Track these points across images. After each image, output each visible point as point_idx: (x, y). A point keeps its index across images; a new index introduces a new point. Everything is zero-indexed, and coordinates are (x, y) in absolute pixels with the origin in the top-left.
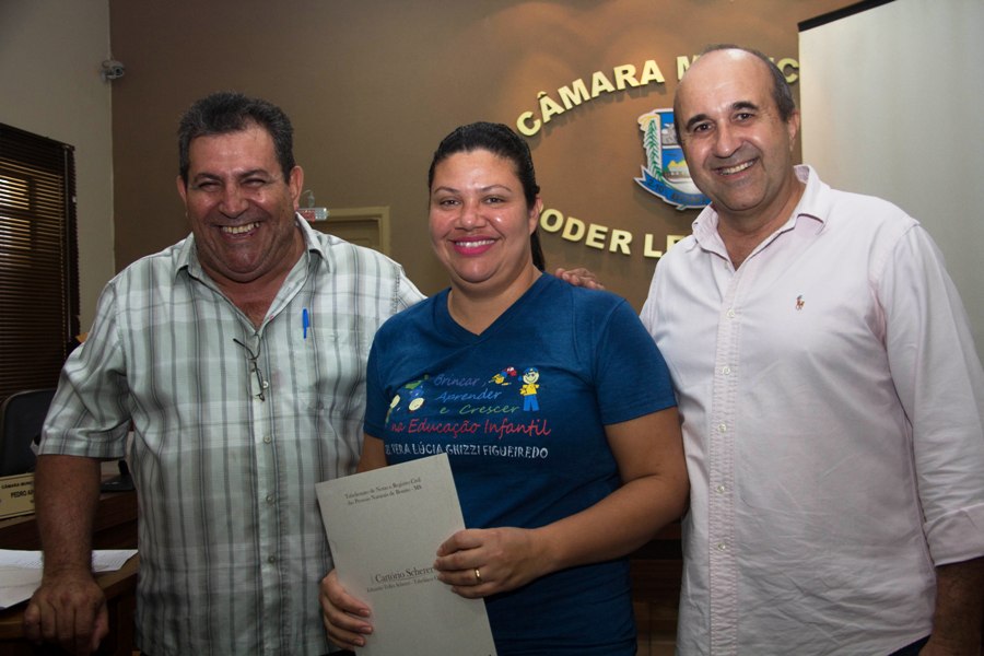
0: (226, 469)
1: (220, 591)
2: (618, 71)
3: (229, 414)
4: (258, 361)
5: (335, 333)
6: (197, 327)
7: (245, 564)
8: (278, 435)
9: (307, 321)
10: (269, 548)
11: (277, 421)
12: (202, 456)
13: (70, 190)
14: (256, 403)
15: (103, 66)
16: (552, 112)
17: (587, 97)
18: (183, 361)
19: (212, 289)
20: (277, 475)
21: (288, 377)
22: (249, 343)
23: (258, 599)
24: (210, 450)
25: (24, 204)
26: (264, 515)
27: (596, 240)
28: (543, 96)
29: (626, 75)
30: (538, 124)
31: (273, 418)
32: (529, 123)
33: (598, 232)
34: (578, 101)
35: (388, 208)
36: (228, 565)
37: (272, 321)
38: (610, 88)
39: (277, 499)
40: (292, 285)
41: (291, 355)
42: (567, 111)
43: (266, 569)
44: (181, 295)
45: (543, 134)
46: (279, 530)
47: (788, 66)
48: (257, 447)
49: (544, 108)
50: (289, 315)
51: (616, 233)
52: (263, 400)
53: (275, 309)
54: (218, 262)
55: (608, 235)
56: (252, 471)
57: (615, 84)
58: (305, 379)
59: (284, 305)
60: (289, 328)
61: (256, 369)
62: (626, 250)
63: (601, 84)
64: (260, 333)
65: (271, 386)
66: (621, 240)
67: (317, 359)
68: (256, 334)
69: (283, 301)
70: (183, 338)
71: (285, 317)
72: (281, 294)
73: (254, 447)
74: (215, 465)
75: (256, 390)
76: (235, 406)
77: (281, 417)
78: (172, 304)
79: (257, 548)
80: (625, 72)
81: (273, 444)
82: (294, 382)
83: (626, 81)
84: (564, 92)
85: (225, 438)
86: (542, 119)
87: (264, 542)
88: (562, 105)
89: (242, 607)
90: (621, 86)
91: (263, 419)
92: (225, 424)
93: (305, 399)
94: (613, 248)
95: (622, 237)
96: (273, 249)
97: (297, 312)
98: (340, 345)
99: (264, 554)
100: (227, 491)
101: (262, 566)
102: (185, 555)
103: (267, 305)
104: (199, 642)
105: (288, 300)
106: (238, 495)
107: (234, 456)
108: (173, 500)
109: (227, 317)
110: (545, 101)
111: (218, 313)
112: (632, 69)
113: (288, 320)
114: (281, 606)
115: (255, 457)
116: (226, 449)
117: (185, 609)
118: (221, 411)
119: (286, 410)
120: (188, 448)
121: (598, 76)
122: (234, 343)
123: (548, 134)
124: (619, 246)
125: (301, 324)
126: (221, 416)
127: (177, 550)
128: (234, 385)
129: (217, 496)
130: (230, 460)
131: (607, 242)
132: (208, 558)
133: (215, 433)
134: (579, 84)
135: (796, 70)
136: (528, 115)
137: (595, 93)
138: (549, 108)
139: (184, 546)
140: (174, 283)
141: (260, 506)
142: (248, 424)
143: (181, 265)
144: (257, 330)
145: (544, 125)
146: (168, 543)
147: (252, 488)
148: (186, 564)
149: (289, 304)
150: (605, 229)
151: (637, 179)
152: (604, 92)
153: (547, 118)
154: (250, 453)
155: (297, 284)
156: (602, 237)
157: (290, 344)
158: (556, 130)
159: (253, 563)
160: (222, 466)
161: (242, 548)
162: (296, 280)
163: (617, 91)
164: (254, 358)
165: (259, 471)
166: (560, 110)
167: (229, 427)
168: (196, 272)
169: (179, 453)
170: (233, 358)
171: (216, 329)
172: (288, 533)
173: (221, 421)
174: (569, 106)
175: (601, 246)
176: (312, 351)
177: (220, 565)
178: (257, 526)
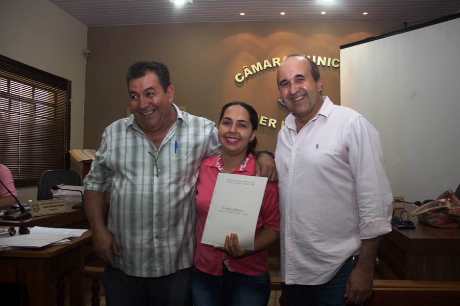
0: (142, 202)
1: (137, 247)
2: (274, 60)
3: (145, 181)
4: (157, 161)
5: (187, 150)
6: (135, 148)
7: (147, 238)
8: (162, 190)
9: (177, 146)
10: (156, 233)
11: (162, 185)
12: (133, 196)
13: (69, 96)
14: (155, 178)
15: (84, 52)
16: (248, 74)
17: (262, 69)
18: (129, 160)
19: (141, 134)
20: (161, 205)
21: (168, 169)
22: (154, 154)
23: (151, 251)
24: (136, 194)
25: (53, 102)
26: (155, 220)
27: (263, 122)
28: (245, 68)
29: (276, 61)
30: (243, 78)
31: (161, 184)
32: (240, 77)
33: (264, 119)
34: (258, 70)
35: (185, 107)
36: (140, 237)
37: (164, 146)
38: (271, 66)
39: (160, 214)
40: (171, 132)
41: (170, 159)
42: (254, 74)
43: (155, 240)
44: (130, 135)
45: (245, 82)
46: (160, 226)
47: (336, 61)
48: (154, 194)
49: (246, 72)
50: (170, 144)
51: (271, 120)
52: (158, 176)
53: (165, 141)
54: (142, 125)
55: (268, 120)
56: (151, 204)
57: (272, 65)
58: (174, 170)
59: (168, 140)
60: (170, 149)
61: (156, 165)
62: (274, 126)
63: (267, 64)
64: (159, 151)
65: (161, 171)
66: (273, 122)
67: (179, 161)
68: (157, 151)
69: (168, 138)
70: (130, 151)
71: (168, 145)
72: (167, 136)
73: (153, 195)
74: (138, 200)
75: (155, 173)
76: (147, 178)
77: (164, 184)
78: (126, 138)
79: (151, 232)
80: (276, 60)
81: (160, 194)
82: (170, 170)
83: (276, 64)
84: (253, 66)
85: (143, 190)
86: (245, 76)
87: (155, 230)
88: (252, 71)
89: (145, 254)
90: (275, 65)
91: (157, 184)
92: (143, 185)
93: (174, 177)
94: (269, 125)
95: (273, 121)
96: (162, 119)
97: (173, 142)
98: (189, 155)
99: (154, 235)
100: (142, 210)
101: (154, 239)
102: (124, 232)
103: (162, 140)
104: (128, 265)
105: (170, 138)
106: (146, 212)
107: (145, 197)
108: (122, 212)
109: (147, 143)
110: (246, 70)
111: (143, 142)
112: (279, 59)
113: (170, 146)
114: (161, 254)
115: (153, 198)
116: (142, 194)
117: (124, 252)
118: (141, 180)
119: (167, 181)
120: (128, 193)
121: (266, 61)
122: (148, 153)
123: (247, 82)
124: (272, 124)
125: (174, 147)
126: (141, 181)
127: (122, 231)
128: (147, 170)
129: (138, 212)
130: (144, 199)
131: (267, 123)
132: (133, 234)
133: (139, 188)
134: (259, 64)
135: (339, 63)
136: (239, 74)
137: (265, 68)
138: (248, 72)
139: (124, 229)
140: (127, 131)
141: (154, 217)
142: (151, 185)
143: (130, 124)
144: (158, 149)
145: (245, 78)
146: (118, 227)
147: (151, 209)
148: (125, 236)
149: (170, 140)
150: (267, 118)
151: (279, 100)
152: (268, 67)
153: (246, 76)
154: (151, 197)
155: (173, 132)
156: (265, 121)
157: (170, 155)
158: (250, 80)
159: (150, 237)
160: (140, 201)
161: (146, 232)
162: (173, 130)
163: (273, 67)
164: (156, 160)
165: (154, 204)
166: (251, 73)
167: (144, 186)
168: (136, 128)
169: (125, 194)
170: (148, 159)
171: (142, 149)
172: (163, 227)
173: (141, 183)
174: (255, 72)
175: (265, 124)
176: (177, 158)
177: (138, 237)
178: (152, 224)
